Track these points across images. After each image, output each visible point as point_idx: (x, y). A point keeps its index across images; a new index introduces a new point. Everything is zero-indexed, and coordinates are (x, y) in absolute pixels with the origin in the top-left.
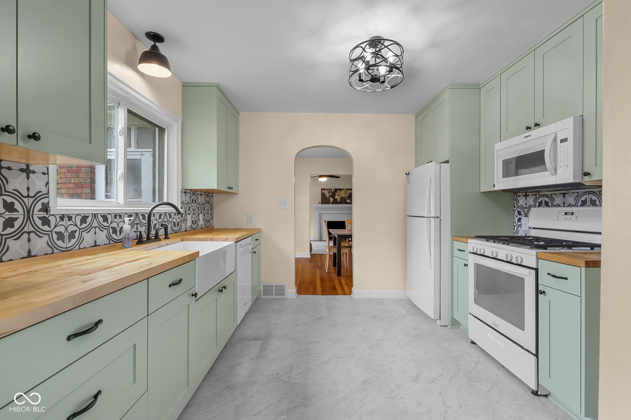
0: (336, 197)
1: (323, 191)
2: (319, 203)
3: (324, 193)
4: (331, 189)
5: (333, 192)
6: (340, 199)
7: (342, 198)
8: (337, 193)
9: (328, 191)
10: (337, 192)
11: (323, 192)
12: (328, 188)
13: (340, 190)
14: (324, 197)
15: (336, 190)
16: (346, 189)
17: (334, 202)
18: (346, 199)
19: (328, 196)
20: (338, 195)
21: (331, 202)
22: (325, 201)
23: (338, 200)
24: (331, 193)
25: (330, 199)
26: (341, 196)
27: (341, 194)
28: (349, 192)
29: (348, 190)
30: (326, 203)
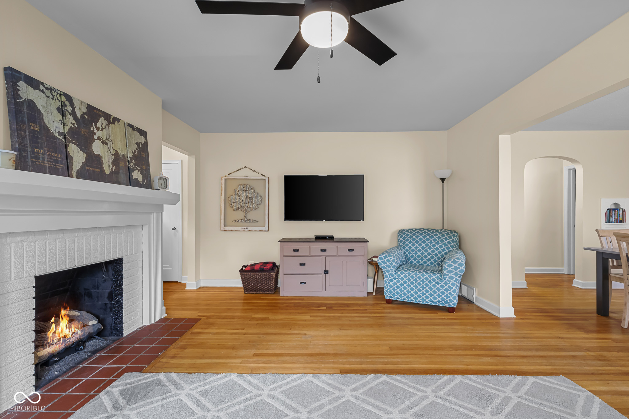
0: (97, 148)
1: (28, 91)
3: (32, 105)
5: (82, 116)
6: (113, 163)
7: (117, 159)
8: (98, 129)
9: (59, 104)
10: (99, 125)
11: (24, 95)
12: (53, 86)
13: (108, 118)
14: (36, 128)
15: (93, 114)
16: (131, 126)
17: (88, 168)
18: (132, 164)
19: (60, 133)
20: (103, 140)
21: (78, 168)
22: (46, 159)
23: (103, 164)
24: (74, 122)
25: (68, 150)
26: (114, 149)
27: (111, 141)
28: (140, 143)
29: (135, 130)
30: (54, 171)
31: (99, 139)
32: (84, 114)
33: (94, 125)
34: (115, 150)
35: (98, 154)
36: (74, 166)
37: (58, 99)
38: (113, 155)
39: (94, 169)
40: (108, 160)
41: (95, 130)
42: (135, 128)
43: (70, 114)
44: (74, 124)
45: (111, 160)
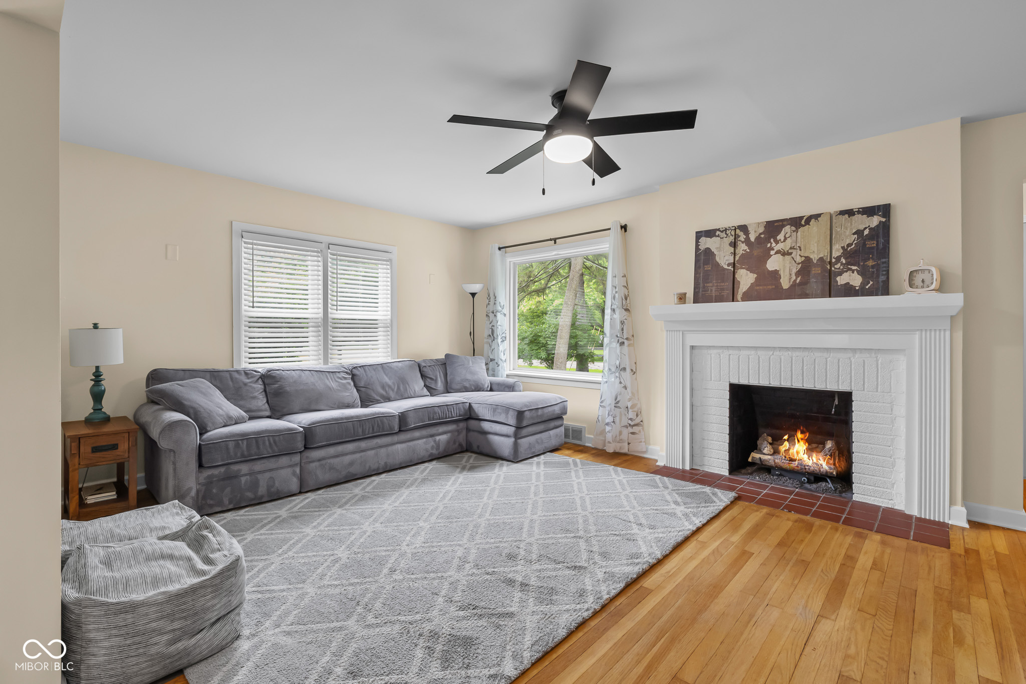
0: (773, 264)
1: (706, 243)
2: (682, 298)
3: (708, 251)
4: (744, 228)
5: (758, 238)
6: (798, 274)
7: (806, 266)
8: (777, 242)
9: (732, 239)
10: (781, 237)
11: (702, 247)
12: (727, 226)
13: (797, 223)
14: (708, 268)
15: (773, 228)
16: (842, 213)
17: (758, 288)
18: (837, 266)
19: (729, 265)
20: (784, 251)
21: (744, 290)
22: (714, 290)
23: (781, 278)
24: (746, 248)
25: (736, 276)
26: (801, 256)
27: (798, 248)
28: (865, 228)
29: (854, 215)
30: (720, 299)
31: (778, 252)
32: (761, 234)
33: (772, 240)
34: (804, 257)
35: (773, 269)
36: (740, 290)
37: (731, 235)
38: (799, 264)
39: (765, 287)
40: (790, 270)
41: (774, 245)
42: (857, 210)
43: (743, 242)
44: (745, 251)
45: (794, 271)
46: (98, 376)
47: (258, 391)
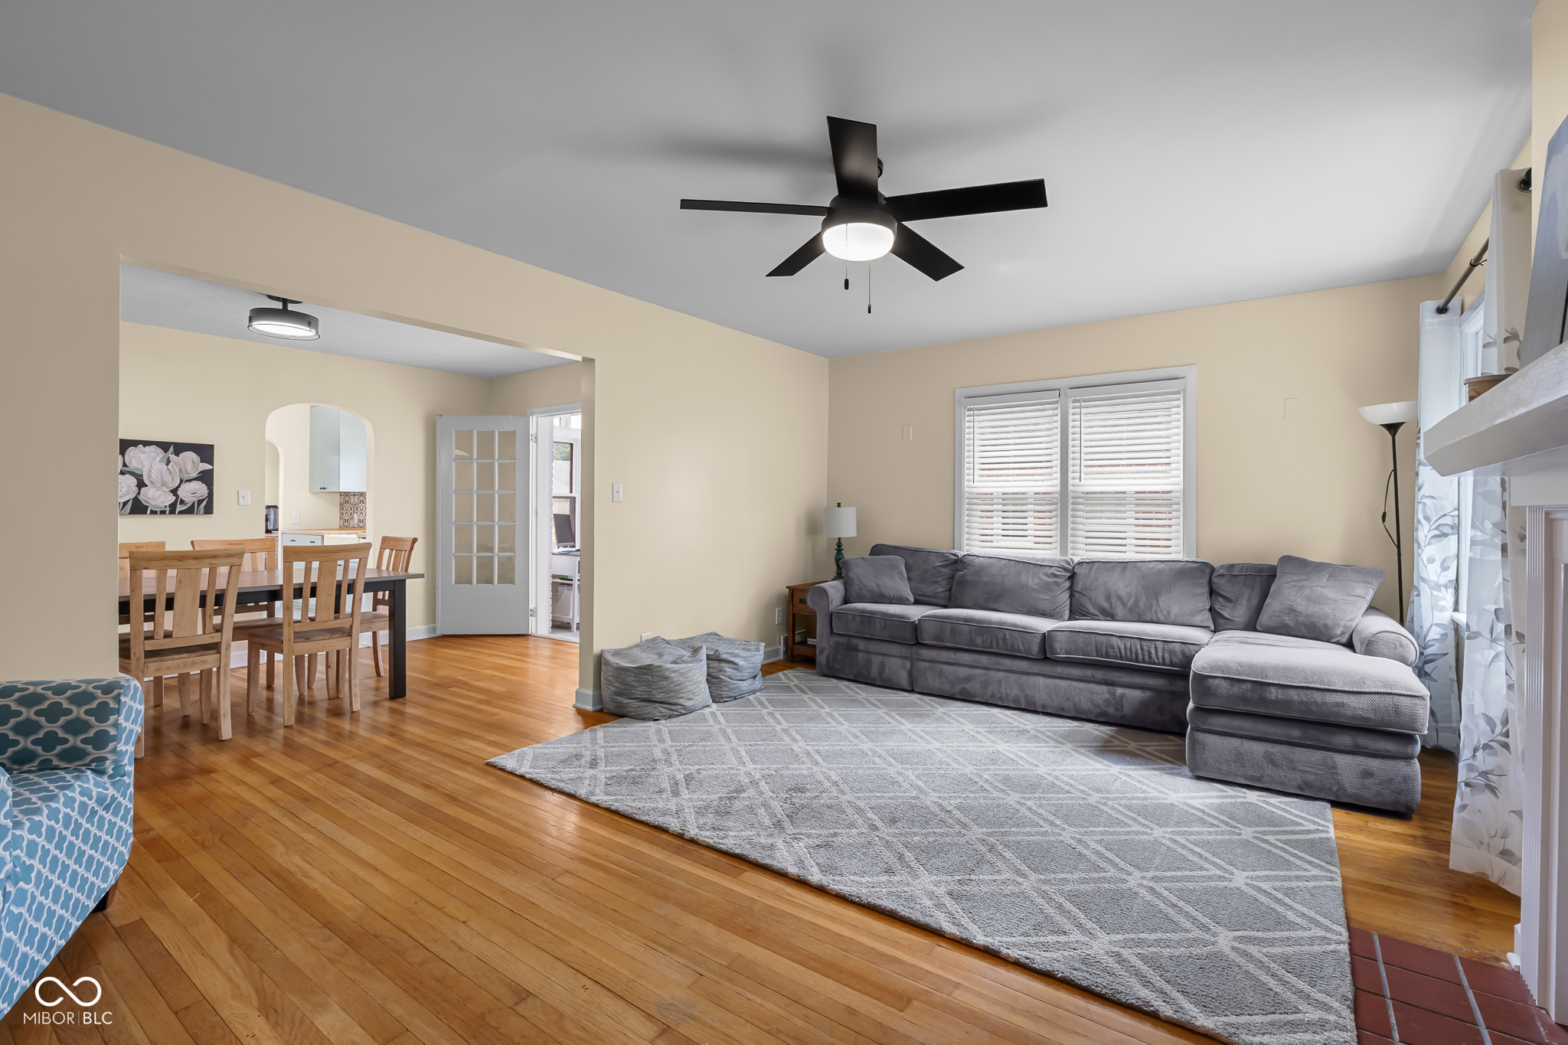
46: (839, 545)
47: (943, 576)
